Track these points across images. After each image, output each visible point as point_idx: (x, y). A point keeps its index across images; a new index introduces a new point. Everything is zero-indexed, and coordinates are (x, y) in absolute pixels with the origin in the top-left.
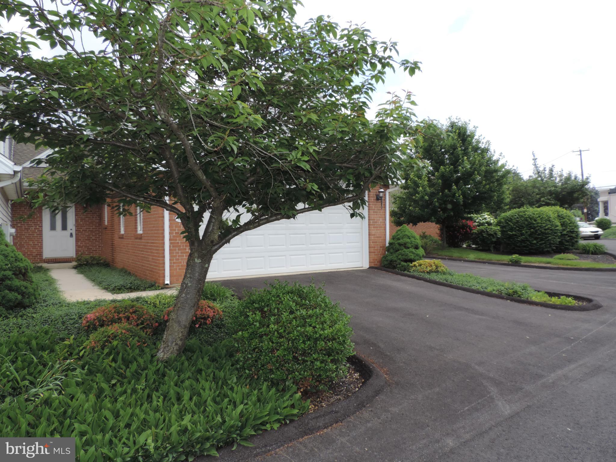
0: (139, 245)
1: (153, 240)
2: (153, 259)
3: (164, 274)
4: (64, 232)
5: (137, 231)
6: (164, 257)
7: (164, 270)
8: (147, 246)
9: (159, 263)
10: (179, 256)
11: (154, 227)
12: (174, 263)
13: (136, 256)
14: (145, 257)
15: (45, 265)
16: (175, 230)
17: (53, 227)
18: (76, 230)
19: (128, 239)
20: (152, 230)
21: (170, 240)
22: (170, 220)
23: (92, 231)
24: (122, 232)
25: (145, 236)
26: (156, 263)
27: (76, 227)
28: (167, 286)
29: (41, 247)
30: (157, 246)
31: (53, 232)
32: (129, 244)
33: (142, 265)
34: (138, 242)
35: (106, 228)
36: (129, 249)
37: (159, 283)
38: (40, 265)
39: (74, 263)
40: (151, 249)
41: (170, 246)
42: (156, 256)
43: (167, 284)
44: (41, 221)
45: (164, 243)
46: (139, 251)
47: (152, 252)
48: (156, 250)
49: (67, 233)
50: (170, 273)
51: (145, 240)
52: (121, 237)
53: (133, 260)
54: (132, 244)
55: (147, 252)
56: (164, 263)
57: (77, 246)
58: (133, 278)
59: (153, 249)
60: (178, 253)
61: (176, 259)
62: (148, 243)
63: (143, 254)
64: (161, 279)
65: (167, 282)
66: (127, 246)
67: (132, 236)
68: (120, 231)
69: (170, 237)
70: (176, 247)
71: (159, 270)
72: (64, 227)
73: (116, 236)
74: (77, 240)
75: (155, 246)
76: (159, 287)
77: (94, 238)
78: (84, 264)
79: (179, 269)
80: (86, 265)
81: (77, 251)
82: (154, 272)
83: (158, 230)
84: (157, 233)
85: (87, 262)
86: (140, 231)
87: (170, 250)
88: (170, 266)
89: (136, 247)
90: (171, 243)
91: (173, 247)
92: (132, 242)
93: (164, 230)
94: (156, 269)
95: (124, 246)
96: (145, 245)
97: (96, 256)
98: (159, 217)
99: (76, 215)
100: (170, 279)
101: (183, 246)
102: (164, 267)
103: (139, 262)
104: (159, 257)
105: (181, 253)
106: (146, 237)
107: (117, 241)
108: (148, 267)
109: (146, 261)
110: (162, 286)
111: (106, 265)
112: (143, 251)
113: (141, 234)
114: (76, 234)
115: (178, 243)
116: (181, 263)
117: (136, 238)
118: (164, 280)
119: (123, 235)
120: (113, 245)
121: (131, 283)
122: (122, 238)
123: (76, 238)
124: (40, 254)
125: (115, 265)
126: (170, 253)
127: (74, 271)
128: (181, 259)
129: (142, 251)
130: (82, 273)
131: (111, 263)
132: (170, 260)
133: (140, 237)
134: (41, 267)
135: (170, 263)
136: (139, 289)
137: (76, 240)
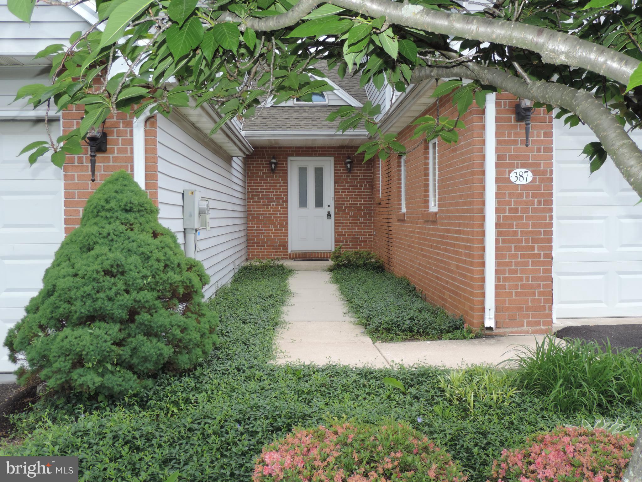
0: (432, 235)
1: (459, 225)
2: (458, 267)
3: (483, 303)
4: (319, 210)
5: (428, 207)
6: (483, 264)
7: (483, 295)
8: (447, 237)
9: (472, 279)
10: (517, 264)
11: (461, 197)
12: (505, 279)
13: (425, 256)
14: (442, 261)
15: (288, 263)
16: (509, 203)
17: (303, 203)
18: (335, 207)
19: (412, 223)
20: (457, 204)
21: (497, 225)
22: (497, 180)
23: (359, 209)
24: (404, 210)
25: (442, 218)
26: (465, 276)
27: (335, 201)
28: (488, 332)
29: (286, 235)
30: (468, 240)
31: (303, 210)
32: (414, 232)
33: (438, 278)
34: (429, 229)
35: (380, 204)
36: (413, 242)
37: (471, 323)
38: (280, 263)
39: (330, 263)
40: (454, 245)
41: (497, 241)
42: (465, 262)
43: (490, 328)
44: (286, 193)
45: (483, 234)
46: (432, 247)
47: (456, 253)
48: (466, 247)
49: (323, 212)
50: (496, 301)
51: (442, 224)
52: (402, 218)
53: (420, 264)
54: (418, 233)
55: (446, 250)
56: (483, 280)
57: (338, 233)
58: (418, 304)
59: (460, 246)
60: (515, 256)
61: (510, 271)
62: (448, 231)
63: (438, 254)
64: (476, 314)
65: (490, 322)
66: (411, 237)
67: (419, 218)
68: (400, 209)
69: (498, 218)
70: (510, 241)
71: (472, 293)
72: (319, 203)
73: (394, 217)
74: (337, 224)
75: (463, 240)
76: (470, 331)
77: (362, 220)
78: (344, 265)
79: (517, 294)
80: (345, 266)
81: (337, 242)
82: (460, 296)
83: (471, 203)
84: (468, 211)
85: (349, 261)
86: (433, 207)
87: (497, 249)
88: (497, 287)
89: (426, 240)
90: (498, 234)
91: (504, 241)
92: (419, 228)
93: (483, 203)
94: (464, 291)
95: (406, 236)
96: (442, 237)
97: (364, 251)
98: (473, 173)
99: (335, 183)
100: (496, 317)
101: (527, 241)
102: (483, 287)
103: (430, 269)
104: (472, 264)
105: (523, 256)
106: (445, 218)
107: (395, 225)
108: (448, 282)
109: (445, 269)
110: (477, 330)
111: (379, 267)
112: (439, 249)
113: (436, 213)
114: (335, 214)
115: (515, 233)
116: (521, 279)
117: (427, 222)
118: (482, 317)
119: (404, 214)
120: (388, 232)
121: (412, 319)
122: (403, 221)
123: (335, 220)
124: (285, 245)
125: (392, 268)
126: (497, 257)
127: (328, 276)
128: (523, 271)
129: (436, 248)
130: (336, 281)
131: (387, 266)
132: (497, 272)
133: (433, 219)
134: (282, 266)
135: (498, 279)
136: (428, 334)
137: (335, 223)
